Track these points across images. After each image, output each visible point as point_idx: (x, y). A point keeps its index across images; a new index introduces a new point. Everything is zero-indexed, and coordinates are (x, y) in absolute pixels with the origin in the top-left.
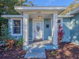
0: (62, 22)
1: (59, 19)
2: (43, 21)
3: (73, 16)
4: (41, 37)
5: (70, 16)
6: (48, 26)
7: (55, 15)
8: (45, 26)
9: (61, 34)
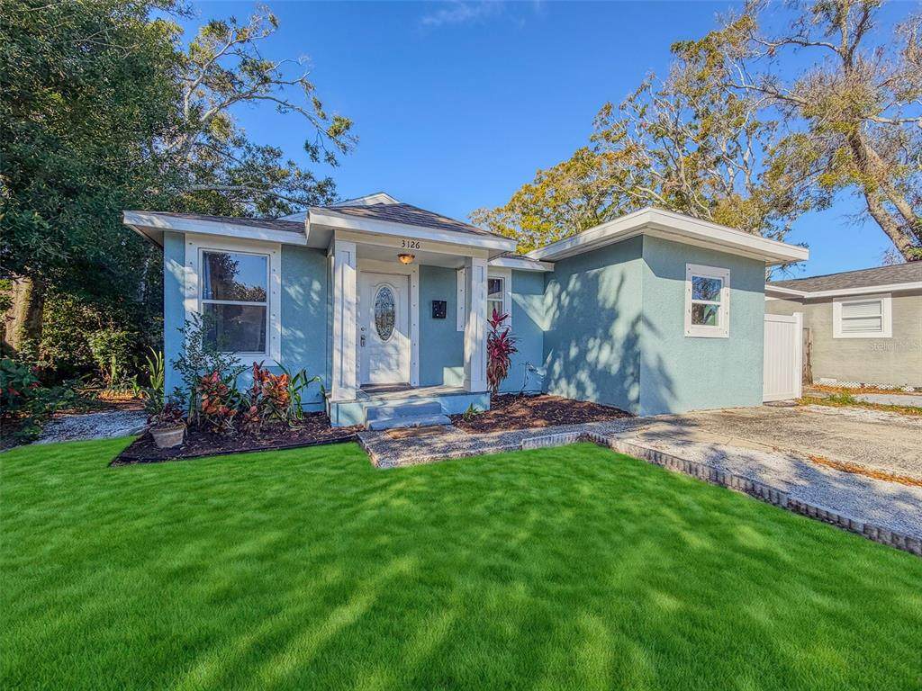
0: (508, 295)
1: (495, 276)
2: (415, 282)
3: (549, 268)
4: (405, 375)
5: (540, 268)
6: (439, 310)
7: (479, 264)
8: (429, 312)
9: (499, 349)
